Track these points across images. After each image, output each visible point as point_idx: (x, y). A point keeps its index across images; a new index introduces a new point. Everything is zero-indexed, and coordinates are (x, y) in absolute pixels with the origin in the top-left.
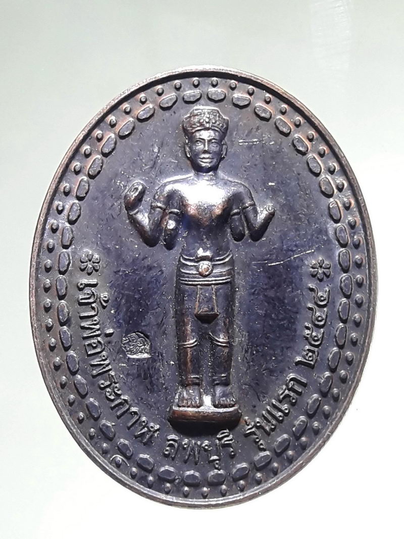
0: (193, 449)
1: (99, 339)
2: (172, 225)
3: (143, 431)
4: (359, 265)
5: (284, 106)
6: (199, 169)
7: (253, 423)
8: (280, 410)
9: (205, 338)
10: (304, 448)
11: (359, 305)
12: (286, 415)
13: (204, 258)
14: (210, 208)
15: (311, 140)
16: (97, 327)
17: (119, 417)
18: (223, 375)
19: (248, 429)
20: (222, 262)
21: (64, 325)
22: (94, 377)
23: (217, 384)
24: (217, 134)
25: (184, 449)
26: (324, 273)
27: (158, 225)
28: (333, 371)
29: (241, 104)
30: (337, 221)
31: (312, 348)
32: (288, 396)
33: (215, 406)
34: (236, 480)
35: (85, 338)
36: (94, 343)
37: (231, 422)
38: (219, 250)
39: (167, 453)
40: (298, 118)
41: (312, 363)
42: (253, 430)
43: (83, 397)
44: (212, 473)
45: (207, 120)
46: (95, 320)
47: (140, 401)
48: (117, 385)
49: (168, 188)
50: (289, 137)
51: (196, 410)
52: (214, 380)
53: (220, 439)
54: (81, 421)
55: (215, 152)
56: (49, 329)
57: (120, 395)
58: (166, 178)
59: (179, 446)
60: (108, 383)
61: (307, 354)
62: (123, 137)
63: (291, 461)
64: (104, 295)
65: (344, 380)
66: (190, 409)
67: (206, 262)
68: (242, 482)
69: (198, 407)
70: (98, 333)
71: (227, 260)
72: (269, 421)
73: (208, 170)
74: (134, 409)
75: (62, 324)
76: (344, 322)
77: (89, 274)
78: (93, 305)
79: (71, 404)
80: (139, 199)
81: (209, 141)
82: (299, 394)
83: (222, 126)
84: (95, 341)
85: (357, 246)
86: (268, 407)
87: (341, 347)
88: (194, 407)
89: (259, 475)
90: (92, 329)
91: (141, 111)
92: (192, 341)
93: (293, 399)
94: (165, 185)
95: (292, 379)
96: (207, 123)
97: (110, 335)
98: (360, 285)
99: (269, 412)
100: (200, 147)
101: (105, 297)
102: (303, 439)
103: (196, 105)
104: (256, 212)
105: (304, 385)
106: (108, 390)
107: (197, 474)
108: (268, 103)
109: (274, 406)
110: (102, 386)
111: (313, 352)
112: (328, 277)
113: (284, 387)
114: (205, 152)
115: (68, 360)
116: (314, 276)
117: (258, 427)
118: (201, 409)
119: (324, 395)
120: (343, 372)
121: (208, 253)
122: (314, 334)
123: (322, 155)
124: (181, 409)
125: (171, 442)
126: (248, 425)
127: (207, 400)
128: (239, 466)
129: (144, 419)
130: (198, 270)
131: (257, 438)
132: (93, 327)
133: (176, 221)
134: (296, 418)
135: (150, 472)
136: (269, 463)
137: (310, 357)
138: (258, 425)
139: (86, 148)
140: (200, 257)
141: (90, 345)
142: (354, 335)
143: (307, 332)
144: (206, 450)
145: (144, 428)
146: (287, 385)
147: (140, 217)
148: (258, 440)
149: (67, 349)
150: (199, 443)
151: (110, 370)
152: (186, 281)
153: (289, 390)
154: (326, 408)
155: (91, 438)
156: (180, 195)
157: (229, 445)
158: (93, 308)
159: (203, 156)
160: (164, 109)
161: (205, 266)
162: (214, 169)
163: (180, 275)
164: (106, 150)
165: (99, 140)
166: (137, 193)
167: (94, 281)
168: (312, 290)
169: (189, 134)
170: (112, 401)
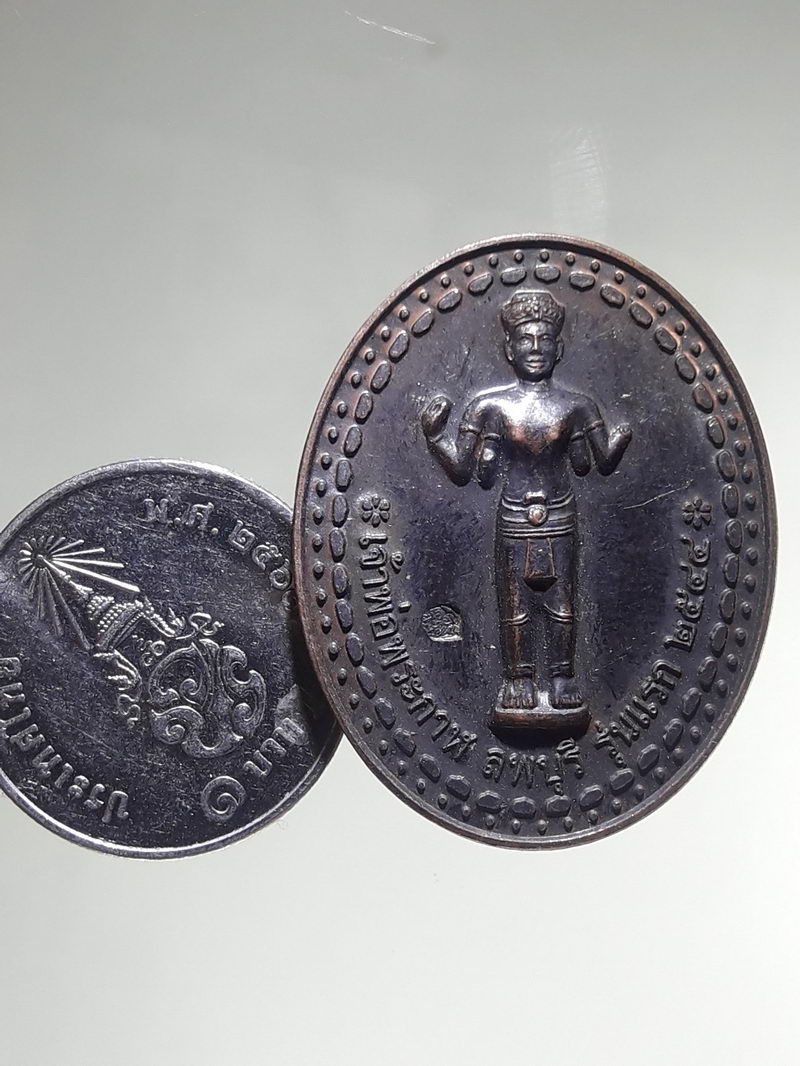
0: (524, 767)
1: (390, 615)
2: (489, 455)
3: (455, 742)
4: (750, 506)
5: (643, 286)
6: (526, 378)
7: (607, 729)
8: (645, 711)
9: (537, 610)
10: (679, 762)
11: (752, 561)
12: (653, 717)
13: (535, 501)
14: (541, 431)
15: (680, 333)
16: (388, 599)
17: (420, 724)
18: (565, 663)
19: (601, 737)
20: (560, 505)
21: (342, 597)
22: (385, 668)
23: (557, 676)
24: (549, 327)
25: (512, 766)
26: (702, 518)
27: (470, 456)
28: (718, 654)
29: (583, 284)
30: (719, 446)
31: (688, 624)
32: (655, 690)
33: (555, 707)
34: (585, 809)
35: (371, 615)
36: (385, 621)
37: (577, 728)
38: (555, 489)
39: (488, 772)
40: (663, 303)
41: (689, 644)
42: (607, 739)
43: (371, 696)
44: (551, 800)
45: (536, 308)
46: (385, 590)
47: (448, 700)
48: (417, 679)
49: (483, 404)
50: (650, 329)
51: (529, 711)
52: (553, 670)
53: (562, 752)
54: (368, 730)
55: (548, 353)
56: (321, 603)
57: (421, 693)
58: (480, 390)
59: (504, 763)
60: (405, 676)
61: (681, 632)
62: (418, 335)
63: (661, 781)
64: (396, 554)
65: (733, 667)
66: (521, 711)
67: (537, 506)
68: (593, 812)
69: (532, 708)
70: (390, 606)
71: (567, 502)
72: (628, 726)
73: (536, 378)
74: (440, 712)
75: (339, 596)
76: (732, 586)
77: (376, 526)
78: (381, 569)
79: (354, 706)
80: (443, 420)
81: (540, 338)
82: (671, 687)
83: (557, 316)
84: (386, 618)
85: (747, 480)
86: (628, 707)
87: (728, 621)
88: (524, 707)
89: (617, 801)
90: (381, 601)
91: (443, 298)
92: (521, 617)
93: (663, 694)
94: (479, 400)
95: (660, 668)
96: (536, 312)
97: (406, 610)
98: (753, 534)
99: (628, 713)
100: (526, 345)
101: (398, 557)
102: (678, 750)
103: (520, 288)
104: (606, 436)
105: (678, 675)
106: (404, 685)
107: (531, 801)
108: (619, 282)
109: (636, 705)
110: (397, 681)
111: (689, 629)
112: (708, 523)
113: (650, 678)
114: (533, 352)
115: (348, 646)
116: (688, 523)
117: (615, 736)
118: (536, 710)
119: (706, 688)
120: (731, 656)
121: (540, 494)
122: (690, 604)
123: (696, 353)
124: (509, 711)
125: (494, 757)
126: (601, 732)
127: (544, 698)
128: (589, 789)
129: (455, 725)
130: (527, 517)
131: (614, 750)
132: (383, 598)
133: (496, 450)
134: (667, 722)
135: (465, 799)
136: (632, 784)
137: (685, 635)
138: (615, 731)
139: (368, 350)
140: (530, 499)
141: (376, 624)
142: (745, 604)
143: (680, 601)
144: (541, 768)
145: (455, 738)
146: (654, 675)
147: (444, 445)
148: (614, 753)
149: (346, 630)
150: (532, 758)
151: (407, 658)
152: (511, 532)
153: (657, 682)
154: (709, 706)
155: (383, 753)
156: (500, 413)
157: (574, 761)
158: (382, 573)
159: (531, 358)
160: (475, 294)
161: (537, 512)
162: (545, 376)
163: (501, 524)
164: (395, 353)
165: (386, 339)
166: (440, 412)
167: (381, 535)
168: (685, 542)
169: (510, 328)
170: (411, 701)
